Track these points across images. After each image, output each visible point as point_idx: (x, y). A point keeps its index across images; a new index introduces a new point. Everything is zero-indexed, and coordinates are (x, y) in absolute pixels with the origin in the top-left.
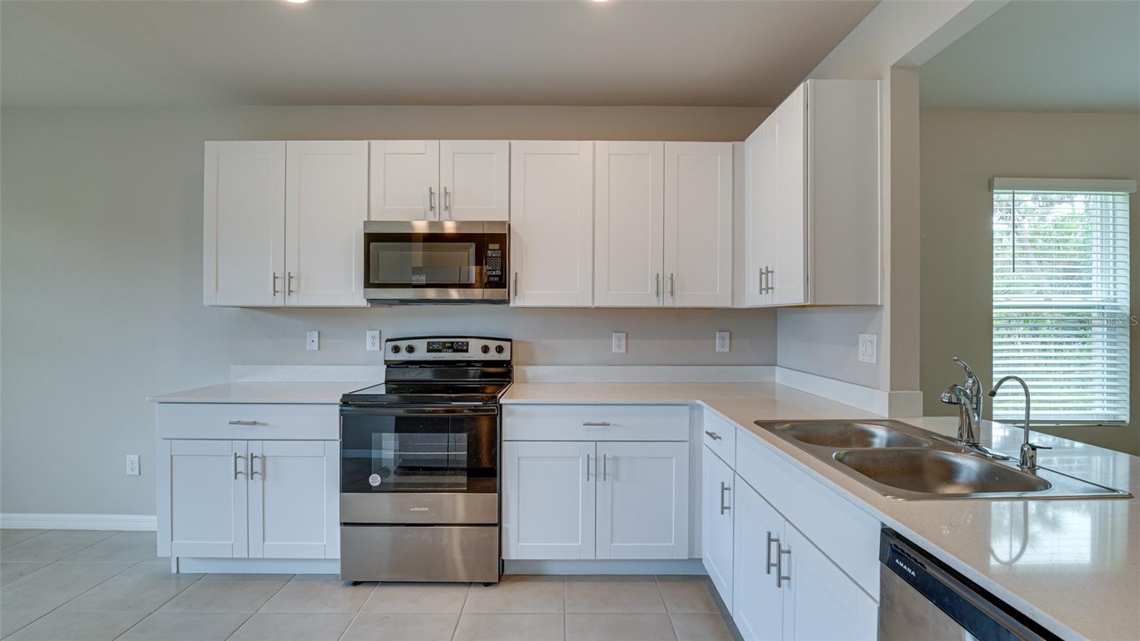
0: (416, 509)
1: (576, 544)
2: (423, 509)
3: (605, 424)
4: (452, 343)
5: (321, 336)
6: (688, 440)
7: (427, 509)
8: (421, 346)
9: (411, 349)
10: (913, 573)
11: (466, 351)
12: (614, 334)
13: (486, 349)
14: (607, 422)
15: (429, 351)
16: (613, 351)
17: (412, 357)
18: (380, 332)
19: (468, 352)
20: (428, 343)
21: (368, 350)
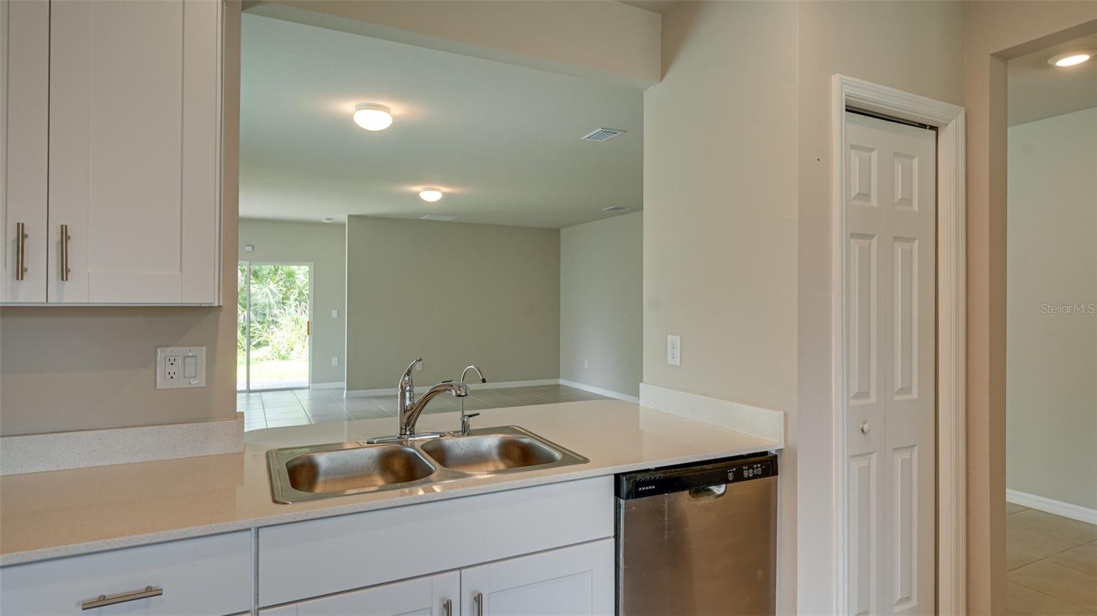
10: (653, 487)
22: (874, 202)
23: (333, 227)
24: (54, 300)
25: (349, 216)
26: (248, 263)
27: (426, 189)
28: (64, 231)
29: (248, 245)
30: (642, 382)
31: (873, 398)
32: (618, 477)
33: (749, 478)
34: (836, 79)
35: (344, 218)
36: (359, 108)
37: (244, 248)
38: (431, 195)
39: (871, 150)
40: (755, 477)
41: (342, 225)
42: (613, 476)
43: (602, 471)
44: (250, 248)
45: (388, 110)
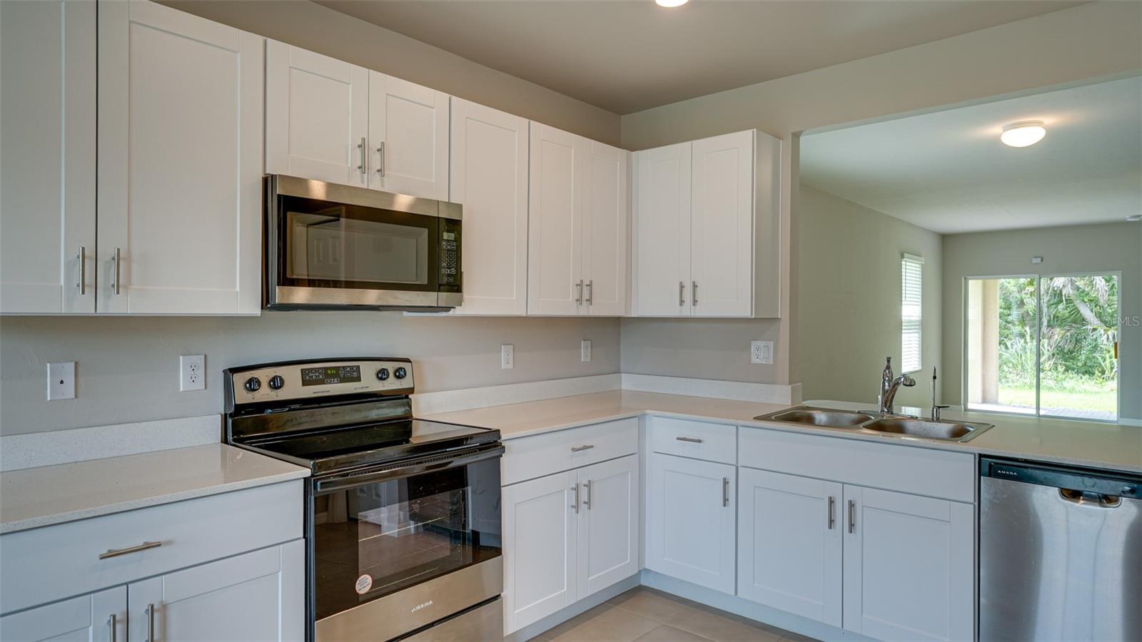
0: (418, 607)
1: (563, 591)
2: (427, 604)
3: (585, 448)
4: (337, 368)
5: (80, 369)
6: (637, 451)
7: (431, 602)
8: (292, 376)
9: (276, 383)
10: (1015, 474)
11: (358, 379)
12: (503, 346)
13: (382, 375)
14: (588, 444)
15: (305, 383)
16: (503, 368)
17: (282, 395)
18: (205, 356)
19: (360, 380)
20: (302, 370)
21: (181, 390)
24: (693, 315)
28: (694, 283)
32: (981, 457)
36: (1005, 129)
42: (974, 456)
44: (1039, 260)
45: (1039, 124)
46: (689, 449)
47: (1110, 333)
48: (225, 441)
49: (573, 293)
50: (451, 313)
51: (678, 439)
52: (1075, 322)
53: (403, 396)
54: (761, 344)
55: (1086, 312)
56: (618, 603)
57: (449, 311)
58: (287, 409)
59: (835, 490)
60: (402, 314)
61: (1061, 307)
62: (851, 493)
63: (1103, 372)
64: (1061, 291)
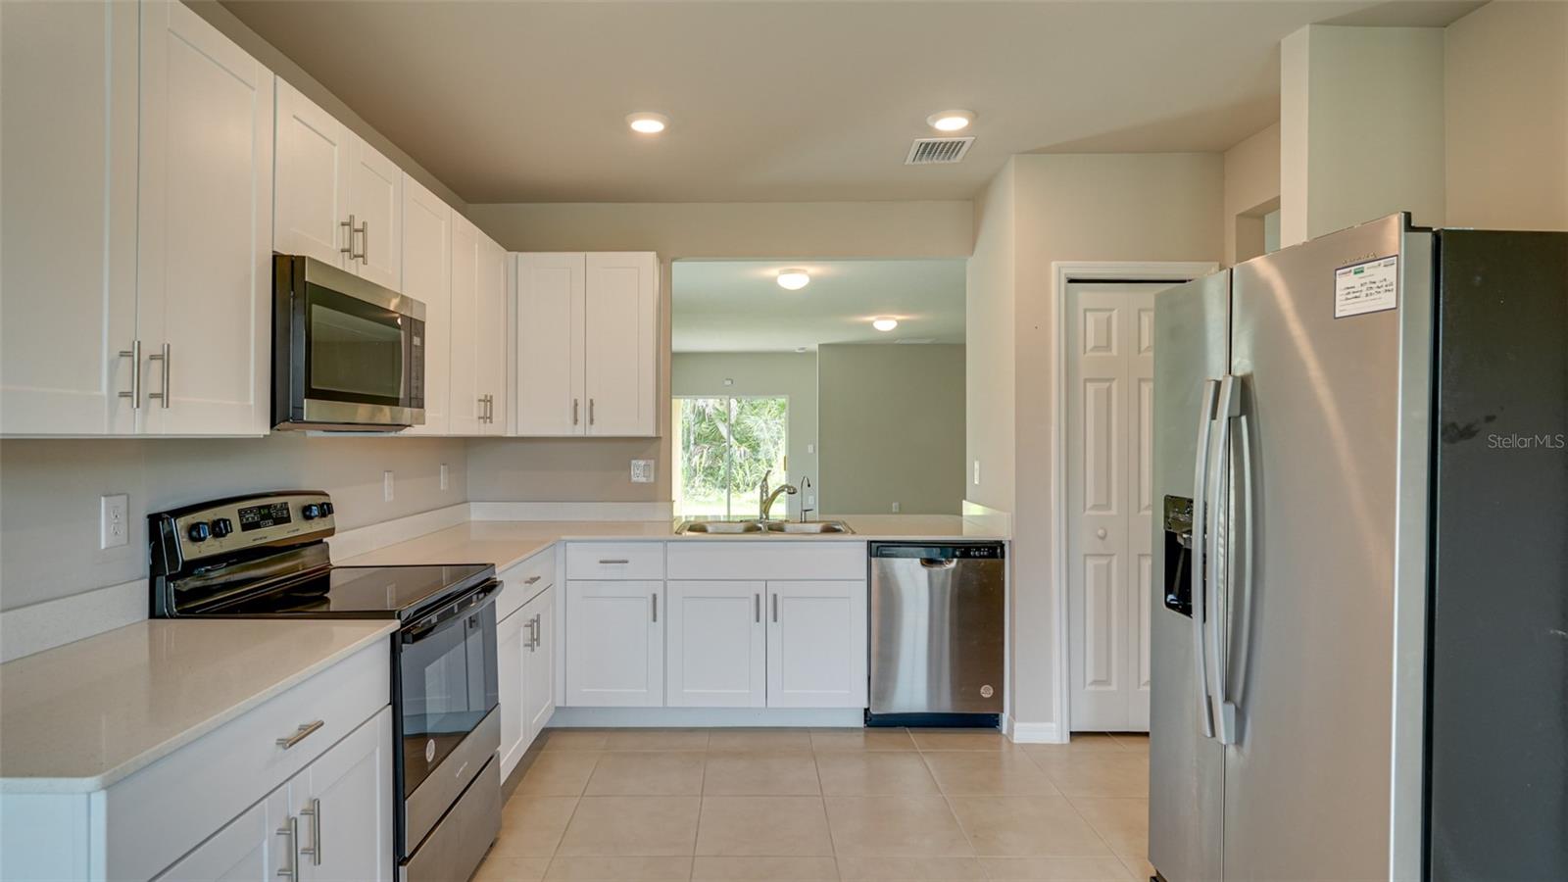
0: (460, 771)
2: (465, 766)
3: (533, 579)
4: (269, 508)
9: (220, 529)
11: (288, 521)
12: (385, 474)
14: (535, 576)
15: (244, 528)
16: (386, 500)
17: (225, 545)
18: (128, 496)
19: (290, 521)
20: (240, 511)
21: (103, 547)
22: (1115, 352)
23: (806, 355)
24: (588, 434)
25: (820, 345)
26: (727, 397)
27: (879, 319)
28: (591, 401)
29: (727, 379)
30: (965, 499)
31: (1114, 512)
32: (870, 543)
33: (975, 557)
34: (1054, 265)
35: (815, 347)
36: (781, 273)
37: (723, 382)
38: (885, 324)
39: (1112, 310)
40: (981, 557)
41: (812, 354)
42: (866, 543)
43: (860, 537)
44: (729, 383)
45: (805, 271)
46: (613, 571)
47: (742, 449)
48: (153, 614)
49: (477, 410)
50: (406, 432)
51: (601, 562)
52: (714, 440)
53: (317, 541)
54: (642, 463)
55: (724, 430)
56: (540, 748)
57: (401, 430)
58: (225, 564)
59: (760, 588)
60: (305, 434)
61: (703, 425)
62: (773, 588)
63: (738, 486)
64: (704, 411)
